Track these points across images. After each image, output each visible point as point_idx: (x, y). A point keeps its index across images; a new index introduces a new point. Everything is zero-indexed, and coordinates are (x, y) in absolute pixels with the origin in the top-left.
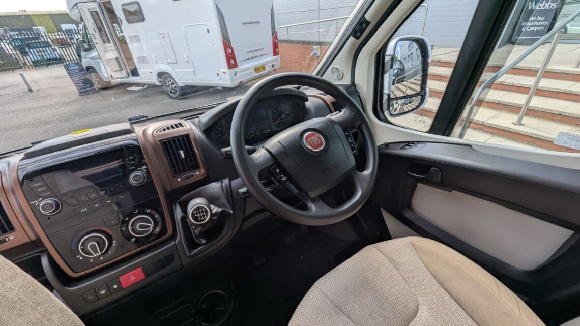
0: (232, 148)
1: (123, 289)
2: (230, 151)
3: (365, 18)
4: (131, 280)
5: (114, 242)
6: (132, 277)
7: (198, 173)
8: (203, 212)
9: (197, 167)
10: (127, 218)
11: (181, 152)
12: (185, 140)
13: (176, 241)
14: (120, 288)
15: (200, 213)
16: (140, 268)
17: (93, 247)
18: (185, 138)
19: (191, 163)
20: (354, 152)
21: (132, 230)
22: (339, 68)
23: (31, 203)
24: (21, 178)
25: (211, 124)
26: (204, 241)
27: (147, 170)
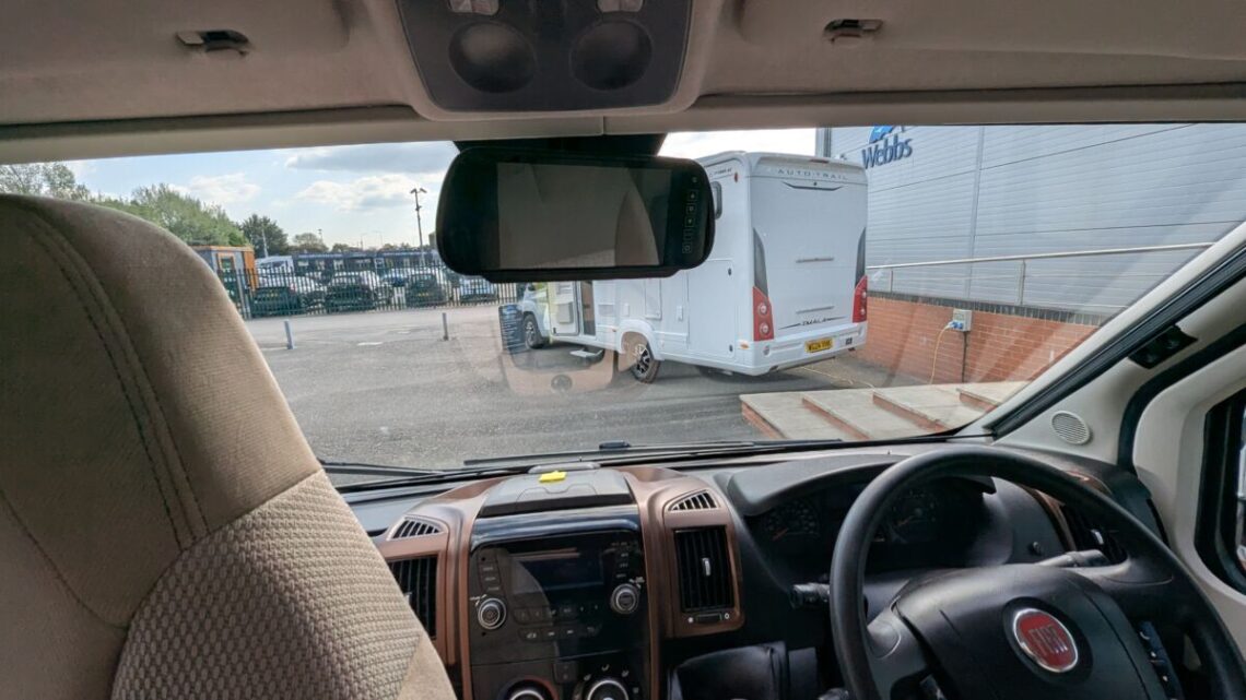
3: (1178, 328)
7: (727, 616)
9: (728, 603)
10: (587, 678)
11: (707, 563)
18: (716, 531)
19: (717, 591)
22: (1080, 419)
23: (473, 599)
24: (473, 548)
27: (643, 585)
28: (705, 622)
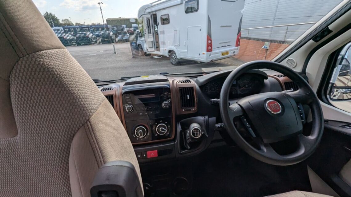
0: (221, 100)
1: (147, 158)
2: (219, 101)
3: (328, 28)
4: (152, 155)
5: (149, 133)
6: (152, 154)
7: (193, 109)
8: (198, 132)
9: (194, 106)
10: (156, 124)
11: (188, 96)
12: (191, 90)
13: (176, 143)
14: (146, 157)
15: (196, 132)
16: (157, 150)
17: (140, 132)
18: (191, 89)
19: (191, 103)
20: (302, 120)
21: (157, 130)
22: (294, 60)
23: (124, 105)
24: (123, 93)
25: (205, 83)
26: (189, 148)
27: (171, 101)
28: (187, 110)
